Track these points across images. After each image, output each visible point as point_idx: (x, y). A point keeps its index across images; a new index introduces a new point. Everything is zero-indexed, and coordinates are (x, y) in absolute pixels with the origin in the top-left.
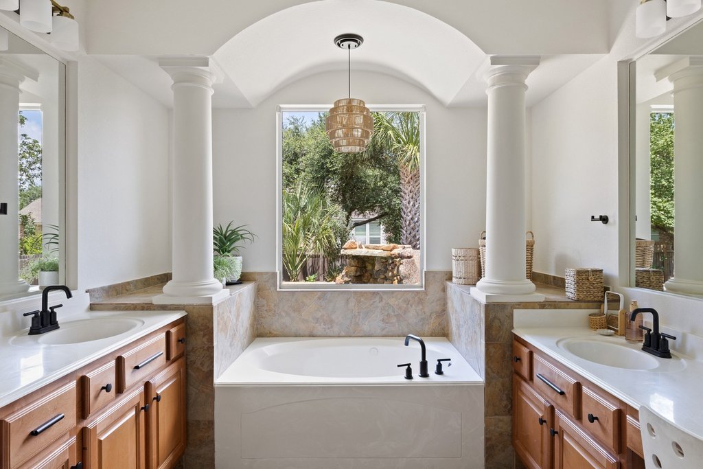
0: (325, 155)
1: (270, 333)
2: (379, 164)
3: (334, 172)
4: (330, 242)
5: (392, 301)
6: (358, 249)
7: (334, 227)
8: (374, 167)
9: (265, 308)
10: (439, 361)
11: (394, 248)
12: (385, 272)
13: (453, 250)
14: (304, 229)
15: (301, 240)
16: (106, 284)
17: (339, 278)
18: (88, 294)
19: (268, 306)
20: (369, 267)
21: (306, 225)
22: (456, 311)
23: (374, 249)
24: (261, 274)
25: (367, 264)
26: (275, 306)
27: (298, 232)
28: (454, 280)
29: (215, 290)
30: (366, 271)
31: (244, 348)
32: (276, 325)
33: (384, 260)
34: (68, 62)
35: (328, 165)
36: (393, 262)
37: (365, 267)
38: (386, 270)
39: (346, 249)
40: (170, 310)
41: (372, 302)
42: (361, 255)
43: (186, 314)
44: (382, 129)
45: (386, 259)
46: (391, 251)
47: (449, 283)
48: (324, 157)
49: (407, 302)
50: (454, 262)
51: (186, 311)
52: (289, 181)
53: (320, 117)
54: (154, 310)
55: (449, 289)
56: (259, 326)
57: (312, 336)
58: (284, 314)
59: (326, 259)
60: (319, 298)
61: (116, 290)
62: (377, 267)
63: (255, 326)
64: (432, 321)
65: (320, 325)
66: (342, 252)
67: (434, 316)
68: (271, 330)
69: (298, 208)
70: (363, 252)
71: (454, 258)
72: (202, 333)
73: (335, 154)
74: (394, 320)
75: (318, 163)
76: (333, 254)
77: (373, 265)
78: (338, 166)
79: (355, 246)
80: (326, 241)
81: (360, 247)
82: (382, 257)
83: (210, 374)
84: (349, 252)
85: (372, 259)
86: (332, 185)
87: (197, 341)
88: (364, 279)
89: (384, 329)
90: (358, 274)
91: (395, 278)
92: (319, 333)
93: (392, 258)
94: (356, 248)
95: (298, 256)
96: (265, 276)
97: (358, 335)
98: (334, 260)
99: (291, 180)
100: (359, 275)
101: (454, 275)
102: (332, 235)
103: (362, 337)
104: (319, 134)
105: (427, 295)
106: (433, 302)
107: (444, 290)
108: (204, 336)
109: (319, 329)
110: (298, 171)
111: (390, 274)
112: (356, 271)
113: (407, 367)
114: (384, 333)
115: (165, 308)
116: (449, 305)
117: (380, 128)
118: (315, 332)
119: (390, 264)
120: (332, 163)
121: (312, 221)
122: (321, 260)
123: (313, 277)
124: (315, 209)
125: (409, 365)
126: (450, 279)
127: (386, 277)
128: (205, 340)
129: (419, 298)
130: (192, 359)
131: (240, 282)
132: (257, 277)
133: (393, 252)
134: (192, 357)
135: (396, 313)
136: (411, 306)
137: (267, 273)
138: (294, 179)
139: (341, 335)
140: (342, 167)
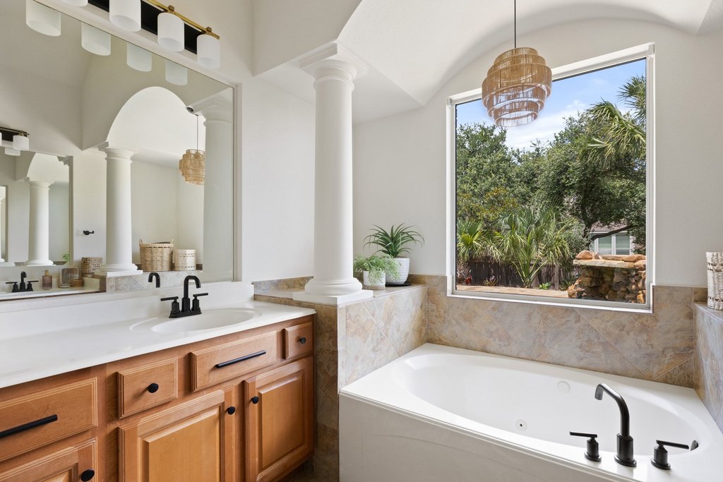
0: (561, 172)
1: (440, 340)
2: (626, 174)
3: (571, 187)
4: (563, 254)
5: (595, 323)
6: (593, 260)
7: (569, 239)
8: (620, 178)
9: (434, 314)
10: (661, 443)
11: (638, 259)
12: (627, 284)
13: (709, 255)
14: (536, 240)
15: (534, 249)
16: (276, 278)
17: (571, 288)
18: (253, 285)
19: (437, 311)
20: (607, 279)
21: (539, 237)
22: (713, 355)
23: (613, 259)
24: (431, 277)
25: (605, 276)
26: (445, 312)
27: (531, 244)
28: (710, 302)
29: (346, 291)
30: (604, 282)
31: (401, 353)
32: (446, 334)
33: (625, 272)
34: (237, 86)
35: (563, 181)
36: (637, 275)
37: (602, 278)
38: (628, 283)
39: (579, 259)
40: (304, 307)
41: (564, 321)
42: (597, 265)
43: (314, 312)
44: (626, 134)
45: (628, 270)
46: (635, 261)
47: (700, 308)
48: (561, 173)
49: (622, 328)
50: (710, 274)
51: (316, 310)
52: (525, 199)
53: (556, 137)
54: (293, 305)
55: (699, 315)
56: (429, 331)
57: (484, 350)
58: (454, 322)
59: (561, 270)
60: (494, 309)
61: (287, 284)
62: (617, 279)
63: (424, 331)
64: (666, 360)
65: (495, 340)
66: (575, 262)
67: (670, 353)
68: (441, 337)
69: (531, 222)
70: (600, 263)
71: (711, 267)
72: (328, 335)
73: (571, 170)
74: (599, 349)
75: (553, 180)
76: (567, 265)
77: (612, 276)
78: (575, 180)
79: (590, 257)
80: (559, 251)
81: (597, 257)
82: (623, 269)
83: (334, 380)
84: (583, 262)
85: (611, 270)
86: (570, 200)
87: (324, 343)
88: (602, 291)
89: (582, 359)
90: (593, 284)
91: (640, 292)
92: (492, 349)
93: (636, 270)
94: (591, 258)
95: (532, 265)
96: (435, 280)
97: (545, 360)
98: (569, 270)
99: (527, 198)
100: (595, 287)
101: (711, 294)
102: (566, 245)
103: (549, 363)
104: (554, 152)
105: (657, 320)
106: (668, 332)
107: (691, 316)
108: (330, 338)
109: (494, 344)
110: (534, 190)
111: (634, 287)
112: (591, 282)
113: (589, 438)
114: (582, 363)
115: (300, 304)
116: (700, 341)
117: (625, 132)
118: (488, 348)
119: (634, 277)
120: (568, 179)
121: (545, 233)
122: (556, 270)
123: (547, 285)
124: (548, 222)
125: (593, 436)
126: (703, 299)
127: (628, 290)
128: (330, 342)
129: (642, 323)
130: (320, 360)
131: (407, 284)
132: (427, 280)
133: (636, 264)
134: (320, 359)
135: (601, 340)
136: (628, 333)
137: (437, 277)
138: (530, 197)
139: (521, 356)
140: (580, 182)
